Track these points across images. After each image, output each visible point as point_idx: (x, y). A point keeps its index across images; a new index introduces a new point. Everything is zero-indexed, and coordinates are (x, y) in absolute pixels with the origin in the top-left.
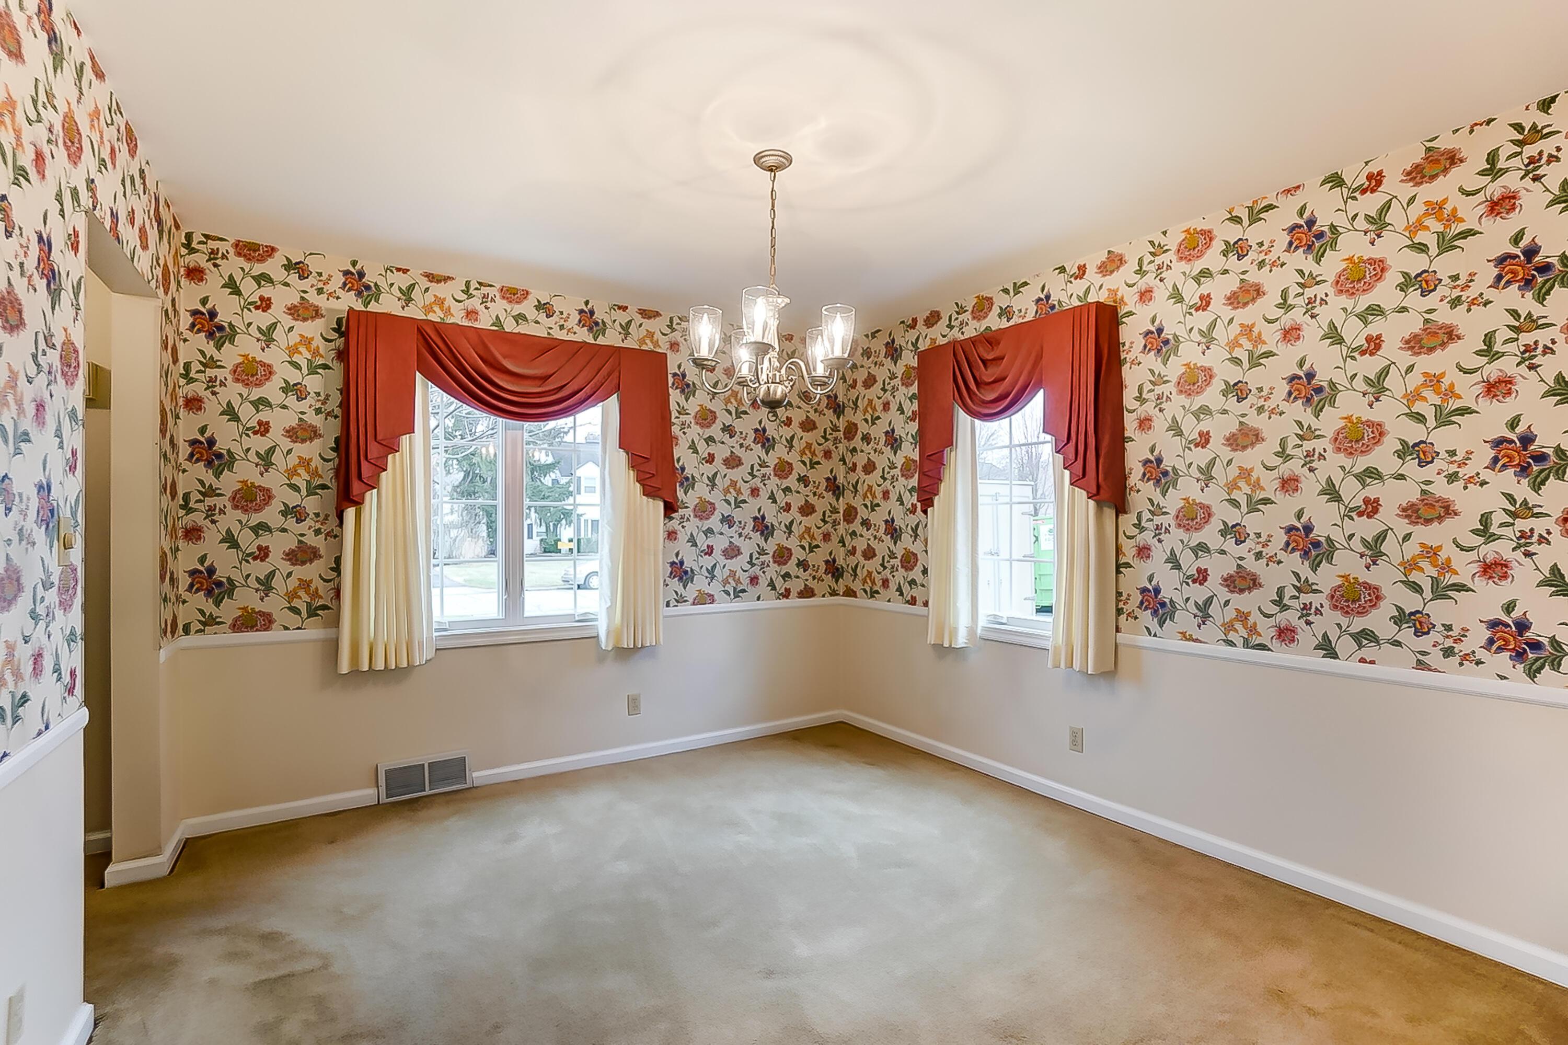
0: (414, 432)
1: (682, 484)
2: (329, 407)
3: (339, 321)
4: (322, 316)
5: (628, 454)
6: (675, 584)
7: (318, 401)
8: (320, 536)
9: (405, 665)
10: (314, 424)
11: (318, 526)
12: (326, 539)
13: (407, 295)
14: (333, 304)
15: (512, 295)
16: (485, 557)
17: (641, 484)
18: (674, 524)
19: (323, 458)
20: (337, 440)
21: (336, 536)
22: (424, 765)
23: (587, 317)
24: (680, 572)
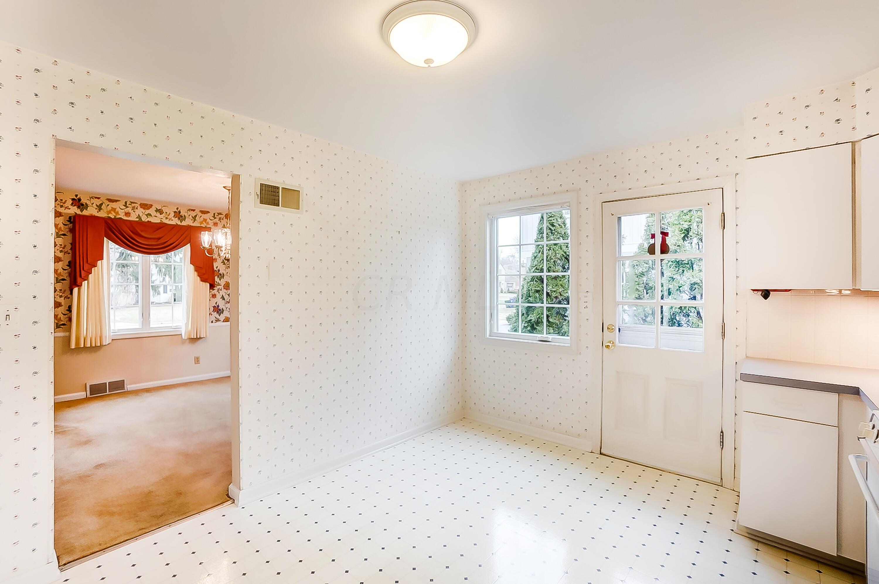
0: (103, 259)
1: (218, 277)
2: (66, 250)
3: (70, 218)
4: (62, 216)
5: (194, 266)
6: (215, 314)
7: (61, 247)
8: (62, 298)
9: (99, 345)
10: (59, 256)
11: (61, 294)
12: (64, 299)
13: (100, 207)
14: (67, 211)
15: (146, 206)
16: (134, 304)
17: (199, 277)
18: (215, 292)
19: (63, 269)
20: (69, 262)
21: (69, 298)
22: (106, 383)
23: (178, 214)
24: (217, 310)
